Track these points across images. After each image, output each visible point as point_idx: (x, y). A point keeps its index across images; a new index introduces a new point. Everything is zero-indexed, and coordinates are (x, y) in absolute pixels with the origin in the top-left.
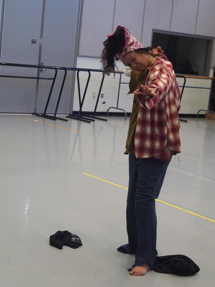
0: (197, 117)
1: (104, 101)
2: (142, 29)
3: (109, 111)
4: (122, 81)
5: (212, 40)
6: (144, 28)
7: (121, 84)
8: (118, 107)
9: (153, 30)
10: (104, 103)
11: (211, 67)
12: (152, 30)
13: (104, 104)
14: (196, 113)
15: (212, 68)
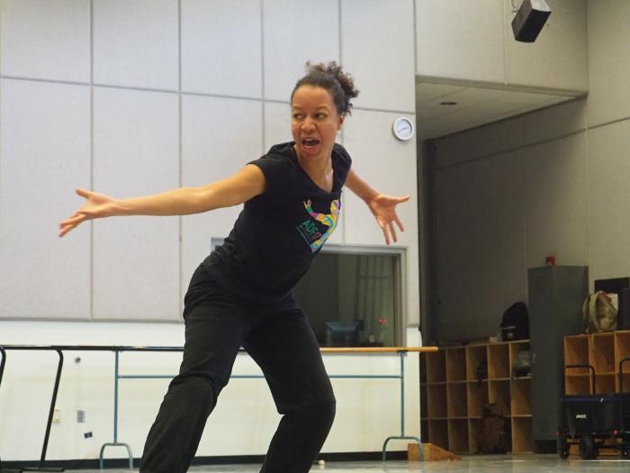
0: (384, 458)
1: (88, 431)
2: (180, 239)
3: (106, 456)
4: (120, 374)
5: (400, 255)
6: (183, 239)
7: (119, 380)
8: (118, 441)
9: (213, 240)
10: (88, 435)
11: (408, 323)
12: (210, 240)
13: (89, 439)
14: (381, 450)
15: (413, 326)
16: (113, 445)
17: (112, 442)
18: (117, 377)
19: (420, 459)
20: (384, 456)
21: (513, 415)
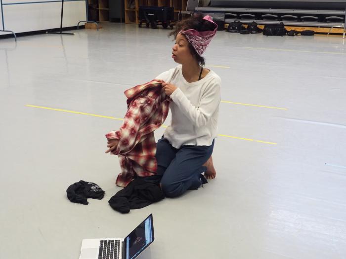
16: (4, 31)
17: (2, 30)
18: (2, 5)
19: (90, 28)
20: (78, 28)
21: (100, 8)
